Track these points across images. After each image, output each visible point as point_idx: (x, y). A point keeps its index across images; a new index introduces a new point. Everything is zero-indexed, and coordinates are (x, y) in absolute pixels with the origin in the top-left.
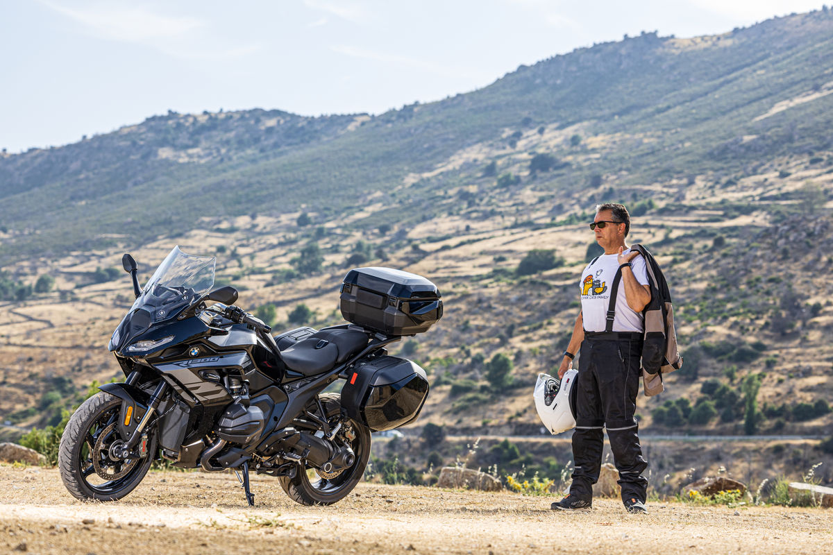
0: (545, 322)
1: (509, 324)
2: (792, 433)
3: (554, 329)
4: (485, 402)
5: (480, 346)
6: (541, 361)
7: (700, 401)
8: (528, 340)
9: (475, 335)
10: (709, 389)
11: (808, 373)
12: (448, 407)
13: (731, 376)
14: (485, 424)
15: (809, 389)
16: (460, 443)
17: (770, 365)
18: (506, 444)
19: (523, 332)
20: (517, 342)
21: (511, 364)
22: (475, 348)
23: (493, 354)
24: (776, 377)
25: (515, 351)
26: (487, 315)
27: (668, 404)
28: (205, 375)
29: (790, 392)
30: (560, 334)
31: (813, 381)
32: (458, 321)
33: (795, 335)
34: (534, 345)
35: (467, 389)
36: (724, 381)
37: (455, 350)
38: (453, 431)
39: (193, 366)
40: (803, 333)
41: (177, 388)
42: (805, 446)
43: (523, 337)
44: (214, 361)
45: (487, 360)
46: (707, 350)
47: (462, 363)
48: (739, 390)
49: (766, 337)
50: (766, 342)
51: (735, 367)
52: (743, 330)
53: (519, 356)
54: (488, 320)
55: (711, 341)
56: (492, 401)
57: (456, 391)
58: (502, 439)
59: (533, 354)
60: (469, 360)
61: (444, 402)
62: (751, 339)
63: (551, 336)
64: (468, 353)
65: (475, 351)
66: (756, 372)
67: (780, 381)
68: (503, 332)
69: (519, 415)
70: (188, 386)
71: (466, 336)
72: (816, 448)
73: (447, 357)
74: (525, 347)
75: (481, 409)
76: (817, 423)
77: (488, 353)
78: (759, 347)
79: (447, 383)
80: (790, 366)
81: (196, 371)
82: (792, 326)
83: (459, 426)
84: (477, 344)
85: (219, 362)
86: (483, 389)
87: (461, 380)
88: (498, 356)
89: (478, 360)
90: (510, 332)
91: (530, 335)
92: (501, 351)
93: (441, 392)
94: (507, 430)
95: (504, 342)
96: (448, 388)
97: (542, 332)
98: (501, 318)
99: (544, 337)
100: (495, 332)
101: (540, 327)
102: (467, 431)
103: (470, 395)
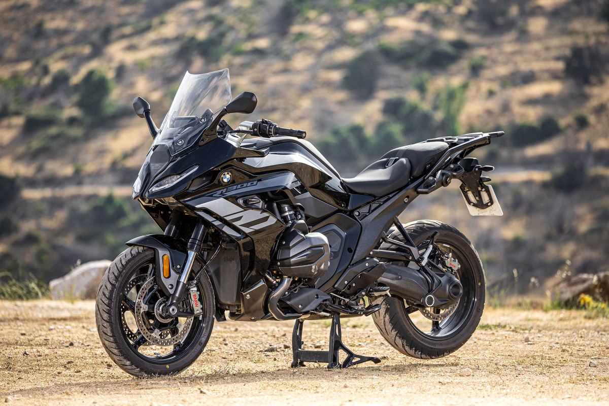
0: (155, 21)
1: (103, 25)
2: (510, 164)
3: (169, 31)
4: (74, 140)
5: (64, 58)
6: (152, 78)
7: (380, 127)
8: (131, 48)
9: (54, 42)
10: (393, 108)
11: (529, 78)
12: (21, 149)
13: (421, 88)
14: (77, 172)
15: (531, 102)
16: (43, 200)
17: (476, 70)
18: (110, 199)
19: (123, 37)
20: (117, 52)
21: (112, 84)
22: (56, 61)
23: (83, 71)
24: (485, 86)
25: (115, 64)
26: (70, 13)
27: (336, 133)
28: (245, 202)
29: (506, 108)
30: (177, 38)
31: (536, 90)
32: (26, 22)
33: (510, 25)
34: (142, 55)
35: (48, 122)
36: (412, 97)
37: (25, 66)
38: (32, 183)
39: (229, 194)
40: (520, 23)
41: (217, 223)
42: (529, 183)
43: (124, 43)
44: (252, 185)
45: (76, 79)
46: (388, 54)
47: (38, 85)
48: (436, 108)
49: (470, 30)
50: (471, 38)
51: (425, 75)
52: (437, 23)
53: (121, 71)
54: (73, 20)
55: (391, 40)
56: (87, 137)
57: (32, 126)
58: (103, 191)
59: (140, 67)
60: (47, 80)
61: (14, 142)
62: (449, 35)
63: (165, 41)
64: (46, 71)
65: (56, 66)
66: (456, 81)
67: (491, 93)
68: (95, 37)
69: (126, 156)
70: (228, 218)
71: (40, 45)
72: (545, 185)
73: (15, 77)
74: (129, 58)
75: (71, 150)
76: (543, 149)
77: (76, 69)
78: (460, 46)
79: (17, 113)
80: (503, 70)
81: (233, 199)
82: (504, 13)
83: (40, 176)
84: (58, 54)
85: (259, 186)
86: (72, 121)
87: (38, 109)
88: (90, 74)
89: (61, 80)
90: (106, 36)
91: (135, 40)
92: (94, 65)
93: (9, 127)
94: (110, 178)
95: (97, 52)
96: (19, 121)
97: (152, 36)
98: (90, 17)
99: (155, 43)
100: (82, 38)
101: (148, 28)
102: (52, 181)
103: (53, 130)
